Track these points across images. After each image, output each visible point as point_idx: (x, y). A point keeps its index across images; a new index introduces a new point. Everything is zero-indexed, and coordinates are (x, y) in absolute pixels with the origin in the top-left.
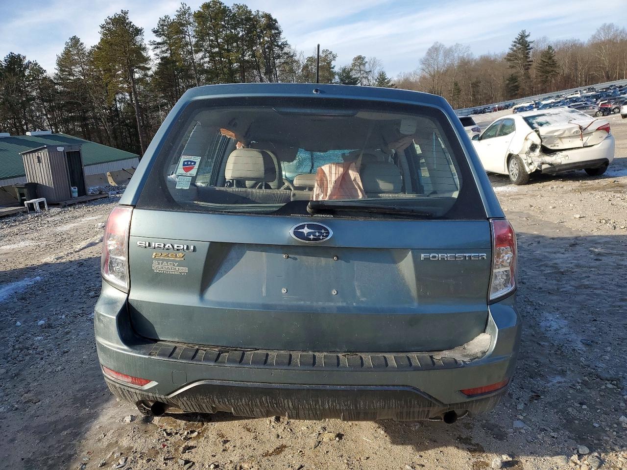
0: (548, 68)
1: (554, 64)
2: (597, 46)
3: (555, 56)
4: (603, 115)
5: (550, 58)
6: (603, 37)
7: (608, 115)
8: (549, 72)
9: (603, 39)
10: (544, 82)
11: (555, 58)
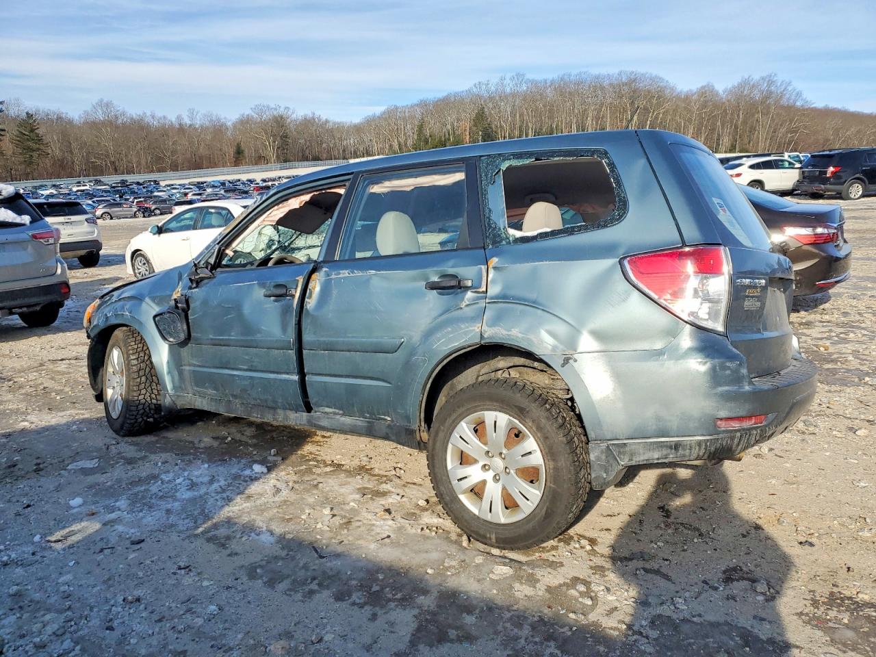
0: (30, 143)
1: (39, 140)
2: (94, 126)
3: (38, 128)
4: (144, 217)
5: (32, 131)
6: (100, 116)
7: (149, 216)
8: (34, 151)
9: (102, 119)
10: (29, 163)
11: (40, 131)
